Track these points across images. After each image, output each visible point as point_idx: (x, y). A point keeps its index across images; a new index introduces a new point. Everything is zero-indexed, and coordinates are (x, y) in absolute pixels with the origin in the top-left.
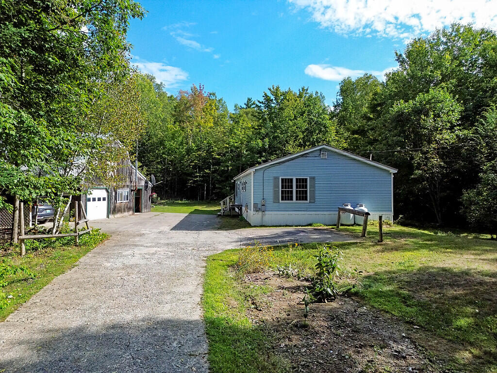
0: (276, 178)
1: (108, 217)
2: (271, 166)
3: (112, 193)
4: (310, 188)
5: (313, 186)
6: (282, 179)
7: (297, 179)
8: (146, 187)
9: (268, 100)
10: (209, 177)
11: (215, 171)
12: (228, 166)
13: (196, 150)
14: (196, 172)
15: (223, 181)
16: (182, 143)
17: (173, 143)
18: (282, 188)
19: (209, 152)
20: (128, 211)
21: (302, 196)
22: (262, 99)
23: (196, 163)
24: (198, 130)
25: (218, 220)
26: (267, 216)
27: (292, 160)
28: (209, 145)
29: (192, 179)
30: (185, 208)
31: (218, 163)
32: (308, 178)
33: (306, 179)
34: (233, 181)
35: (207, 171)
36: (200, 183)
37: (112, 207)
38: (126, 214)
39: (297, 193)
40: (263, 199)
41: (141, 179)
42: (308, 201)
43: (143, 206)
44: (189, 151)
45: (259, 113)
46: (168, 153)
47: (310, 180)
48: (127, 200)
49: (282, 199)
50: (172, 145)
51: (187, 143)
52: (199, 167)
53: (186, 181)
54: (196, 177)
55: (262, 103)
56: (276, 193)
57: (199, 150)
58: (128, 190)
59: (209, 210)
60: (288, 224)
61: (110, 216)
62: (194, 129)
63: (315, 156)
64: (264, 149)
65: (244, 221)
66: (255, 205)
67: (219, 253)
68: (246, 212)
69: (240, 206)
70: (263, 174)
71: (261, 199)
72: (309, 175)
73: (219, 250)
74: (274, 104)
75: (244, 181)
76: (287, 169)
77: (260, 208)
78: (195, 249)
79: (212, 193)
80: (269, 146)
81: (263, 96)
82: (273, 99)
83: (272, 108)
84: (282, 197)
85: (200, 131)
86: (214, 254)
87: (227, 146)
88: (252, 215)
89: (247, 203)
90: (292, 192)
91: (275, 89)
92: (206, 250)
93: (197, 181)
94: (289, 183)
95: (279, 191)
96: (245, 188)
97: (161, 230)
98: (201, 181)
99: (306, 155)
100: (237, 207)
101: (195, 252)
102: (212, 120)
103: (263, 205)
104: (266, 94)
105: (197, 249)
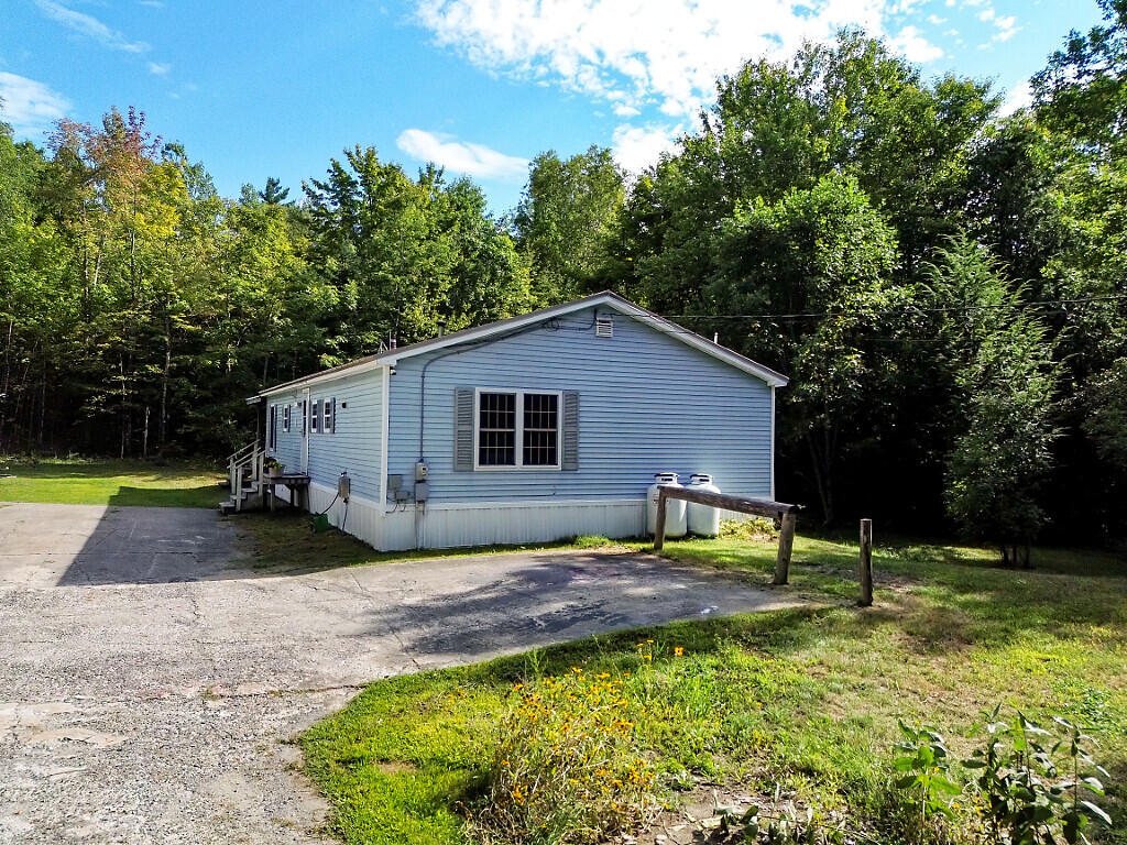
0: (464, 395)
2: (434, 356)
4: (566, 424)
5: (573, 421)
6: (484, 397)
7: (527, 397)
9: (342, 183)
10: (159, 387)
11: (182, 371)
12: (224, 358)
13: (115, 304)
14: (117, 371)
15: (204, 400)
16: (65, 283)
17: (36, 279)
18: (483, 424)
19: (159, 311)
21: (541, 451)
22: (325, 179)
23: (116, 342)
24: (122, 244)
25: (230, 529)
26: (431, 516)
27: (503, 338)
28: (162, 294)
29: (101, 393)
30: (84, 485)
31: (195, 344)
32: (560, 394)
33: (554, 399)
34: (252, 400)
35: (152, 369)
36: (128, 404)
39: (526, 442)
40: (422, 461)
42: (559, 467)
44: (90, 307)
45: (317, 214)
46: (17, 308)
47: (566, 403)
49: (482, 462)
50: (31, 285)
51: (84, 283)
52: (126, 355)
53: (81, 398)
54: (118, 385)
55: (326, 187)
56: (462, 440)
57: (124, 304)
59: (168, 488)
62: (108, 243)
63: (580, 329)
64: (342, 312)
65: (330, 532)
66: (394, 481)
67: (338, 706)
68: (340, 500)
69: (302, 479)
70: (423, 377)
71: (415, 460)
72: (562, 387)
73: (333, 686)
74: (359, 196)
75: (327, 400)
76: (496, 362)
77: (411, 490)
78: (215, 693)
79: (171, 434)
80: (359, 302)
81: (329, 171)
82: (357, 182)
83: (353, 204)
84: (482, 452)
85: (129, 248)
86: (321, 715)
87: (223, 297)
88: (383, 513)
89: (345, 473)
90: (511, 436)
91: (362, 154)
92: (272, 692)
93: (119, 397)
94: (502, 408)
95: (471, 433)
96: (331, 424)
97: (12, 588)
98: (134, 399)
99: (555, 323)
100: (293, 482)
101: (223, 714)
102: (174, 219)
103: (419, 482)
104: (336, 166)
105: (229, 693)
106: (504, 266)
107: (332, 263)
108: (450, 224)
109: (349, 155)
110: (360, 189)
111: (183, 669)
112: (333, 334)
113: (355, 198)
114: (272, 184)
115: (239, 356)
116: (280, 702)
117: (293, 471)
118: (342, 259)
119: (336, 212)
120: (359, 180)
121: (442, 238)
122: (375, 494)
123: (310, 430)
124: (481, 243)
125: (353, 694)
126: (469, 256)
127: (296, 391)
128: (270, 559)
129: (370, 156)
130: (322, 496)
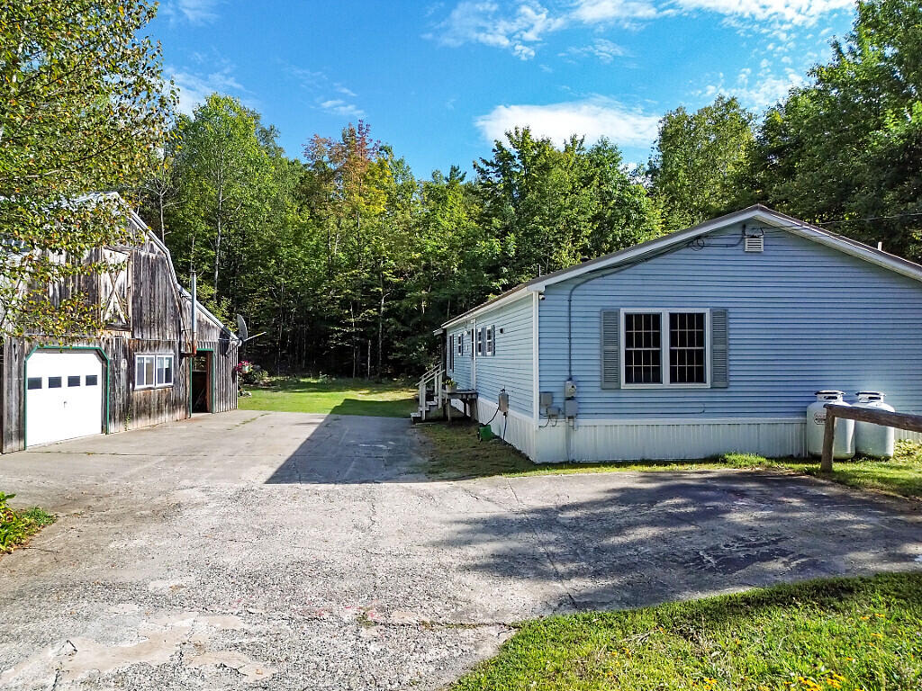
0: (609, 316)
1: (105, 429)
2: (579, 281)
3: (117, 363)
4: (714, 342)
5: (721, 336)
6: (629, 317)
7: (673, 316)
8: (224, 346)
9: (504, 158)
10: (376, 325)
11: (391, 313)
12: (419, 301)
13: (347, 266)
14: (349, 315)
15: (406, 334)
17: (297, 252)
18: (629, 344)
19: (376, 270)
20: (171, 411)
21: (689, 369)
22: (491, 157)
23: (347, 294)
24: (351, 223)
26: (581, 431)
27: (647, 260)
29: (339, 331)
31: (399, 292)
32: (707, 312)
33: (701, 317)
34: (437, 332)
35: (371, 312)
36: (357, 338)
37: (119, 401)
38: (166, 418)
39: (672, 361)
40: (570, 379)
41: (208, 327)
42: (708, 385)
43: (216, 395)
44: (333, 268)
46: (287, 273)
47: (712, 319)
48: (168, 380)
49: (628, 380)
51: (328, 252)
52: (355, 305)
53: (327, 335)
54: (349, 324)
55: (492, 164)
56: (609, 359)
57: (354, 265)
58: (171, 353)
60: (648, 457)
61: (112, 428)
63: (727, 246)
64: (504, 259)
65: (493, 440)
66: (546, 398)
67: (488, 651)
68: (500, 413)
69: (472, 394)
70: (570, 301)
71: (564, 379)
72: (709, 304)
73: (485, 621)
74: (517, 167)
75: (489, 328)
76: (640, 282)
77: (561, 406)
78: (369, 619)
79: (385, 360)
80: (517, 252)
81: (494, 150)
82: (515, 157)
83: (512, 174)
84: (628, 371)
85: (356, 225)
86: (469, 662)
87: (418, 255)
88: (536, 427)
89: (504, 390)
90: (657, 356)
91: (520, 134)
92: (424, 623)
93: (351, 334)
94: (647, 327)
95: (617, 352)
96: (492, 348)
97: (243, 485)
98: (362, 335)
99: (700, 242)
100: (464, 397)
101: (373, 648)
102: (384, 198)
103: (569, 399)
104: (499, 146)
105: (382, 620)
106: (637, 210)
107: (496, 222)
108: (591, 178)
109: (509, 136)
110: (518, 162)
111: (347, 584)
112: (497, 278)
113: (514, 169)
114: (454, 170)
115: (429, 300)
116: (429, 638)
117: (465, 388)
118: (504, 218)
119: (499, 182)
120: (517, 155)
121: (584, 191)
122: (529, 409)
123: (476, 354)
124: (617, 193)
125: (505, 636)
126: (606, 204)
127: (467, 322)
128: (442, 465)
129: (526, 133)
130: (487, 409)
